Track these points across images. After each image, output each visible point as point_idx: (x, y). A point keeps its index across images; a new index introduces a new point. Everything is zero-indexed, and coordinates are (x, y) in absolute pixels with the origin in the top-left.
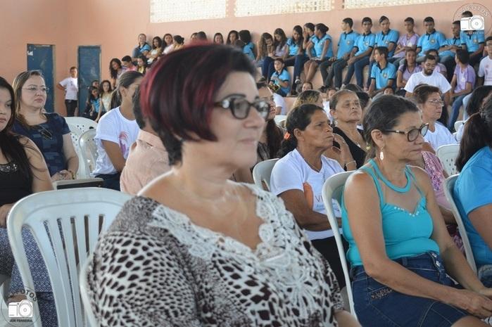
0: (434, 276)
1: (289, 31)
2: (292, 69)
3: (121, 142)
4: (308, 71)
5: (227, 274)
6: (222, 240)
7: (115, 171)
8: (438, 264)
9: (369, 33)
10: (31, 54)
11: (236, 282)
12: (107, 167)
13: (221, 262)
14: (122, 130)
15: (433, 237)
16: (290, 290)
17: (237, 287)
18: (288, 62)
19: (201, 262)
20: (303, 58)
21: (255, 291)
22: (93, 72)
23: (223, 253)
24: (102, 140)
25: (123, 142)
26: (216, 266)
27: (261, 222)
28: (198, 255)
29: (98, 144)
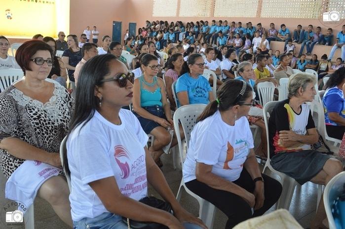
0: (155, 114)
1: (195, 23)
2: (194, 36)
4: (199, 37)
5: (28, 111)
6: (31, 101)
8: (158, 109)
9: (221, 26)
10: (114, 24)
11: (30, 114)
13: (28, 107)
15: (161, 101)
16: (52, 117)
17: (30, 115)
18: (193, 33)
19: (21, 107)
20: (198, 33)
21: (35, 117)
22: (133, 32)
23: (30, 104)
26: (26, 108)
27: (53, 95)
28: (21, 104)
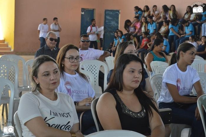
3: (177, 85)
7: (173, 101)
10: (83, 13)
12: (167, 99)
14: (179, 78)
24: (166, 83)
25: (179, 85)
29: (163, 85)
